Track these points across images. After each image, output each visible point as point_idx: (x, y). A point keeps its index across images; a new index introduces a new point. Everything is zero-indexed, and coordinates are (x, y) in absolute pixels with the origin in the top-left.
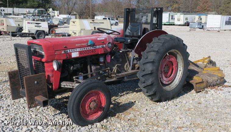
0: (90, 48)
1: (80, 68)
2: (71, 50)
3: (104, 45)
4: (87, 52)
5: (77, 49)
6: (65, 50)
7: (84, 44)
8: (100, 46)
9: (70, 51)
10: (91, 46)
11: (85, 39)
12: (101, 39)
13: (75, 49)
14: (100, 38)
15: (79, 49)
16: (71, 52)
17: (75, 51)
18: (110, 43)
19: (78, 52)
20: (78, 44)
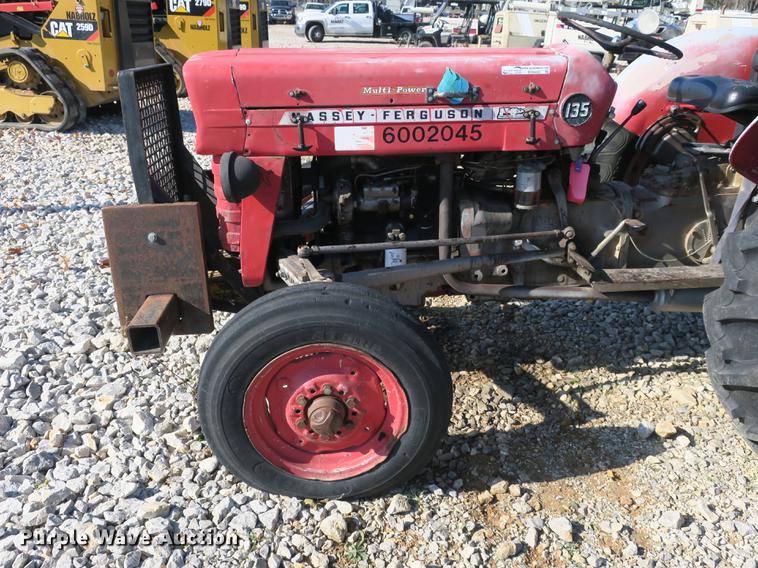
0: (445, 114)
1: (397, 207)
2: (329, 112)
3: (542, 110)
4: (428, 134)
5: (368, 112)
6: (296, 111)
7: (411, 90)
8: (514, 112)
9: (323, 116)
10: (451, 105)
11: (424, 66)
12: (525, 71)
13: (355, 111)
14: (518, 64)
15: (380, 111)
16: (330, 121)
17: (357, 119)
18: (579, 98)
19: (371, 129)
20: (375, 86)
